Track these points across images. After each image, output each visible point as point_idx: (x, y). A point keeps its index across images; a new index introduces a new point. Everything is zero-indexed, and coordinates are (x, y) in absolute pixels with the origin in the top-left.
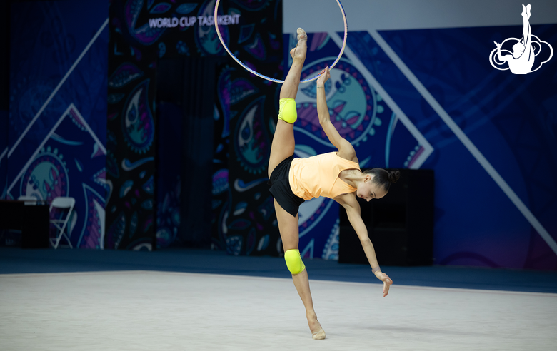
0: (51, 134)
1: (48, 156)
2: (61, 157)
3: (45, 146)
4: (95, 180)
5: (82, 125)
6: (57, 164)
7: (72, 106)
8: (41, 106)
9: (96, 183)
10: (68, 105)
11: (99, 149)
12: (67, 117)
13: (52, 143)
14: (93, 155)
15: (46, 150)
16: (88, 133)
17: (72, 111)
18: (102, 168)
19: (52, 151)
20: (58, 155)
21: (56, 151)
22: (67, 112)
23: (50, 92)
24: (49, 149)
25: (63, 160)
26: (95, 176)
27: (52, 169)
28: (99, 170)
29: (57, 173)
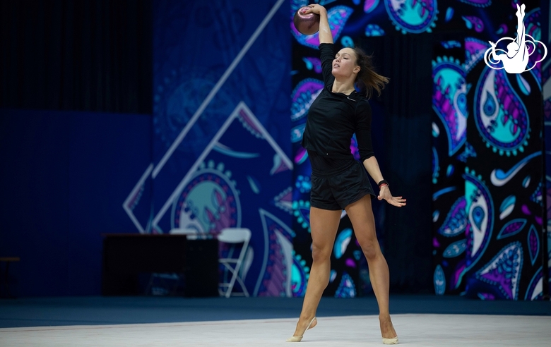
0: (214, 144)
1: (210, 174)
2: (229, 174)
3: (206, 161)
4: (277, 205)
5: (257, 131)
6: (222, 184)
7: (242, 106)
8: (198, 107)
9: (278, 209)
10: (236, 104)
11: (283, 163)
12: (236, 120)
13: (215, 156)
14: (273, 171)
15: (207, 167)
16: (265, 142)
17: (242, 113)
18: (286, 188)
19: (215, 167)
20: (224, 172)
21: (221, 167)
22: (235, 114)
23: (210, 88)
24: (211, 164)
25: (231, 179)
26: (276, 198)
27: (215, 191)
28: (282, 191)
29: (224, 195)
